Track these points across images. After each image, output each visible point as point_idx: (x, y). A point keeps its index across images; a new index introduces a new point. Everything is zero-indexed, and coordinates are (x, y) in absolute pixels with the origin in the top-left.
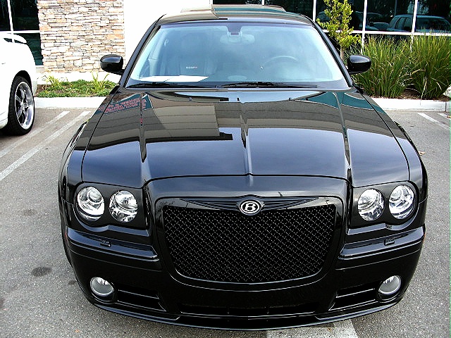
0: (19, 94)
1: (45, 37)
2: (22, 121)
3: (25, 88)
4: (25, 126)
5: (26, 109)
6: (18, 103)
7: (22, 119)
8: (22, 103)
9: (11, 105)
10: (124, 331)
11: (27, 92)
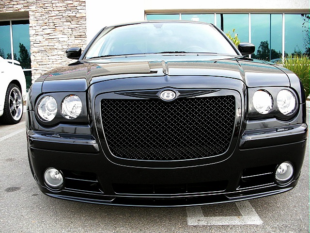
0: (13, 95)
1: (35, 71)
2: (14, 115)
3: (17, 92)
4: (16, 118)
5: (17, 107)
6: (11, 102)
7: (14, 113)
8: (14, 102)
9: (6, 101)
10: (72, 221)
11: (18, 95)
